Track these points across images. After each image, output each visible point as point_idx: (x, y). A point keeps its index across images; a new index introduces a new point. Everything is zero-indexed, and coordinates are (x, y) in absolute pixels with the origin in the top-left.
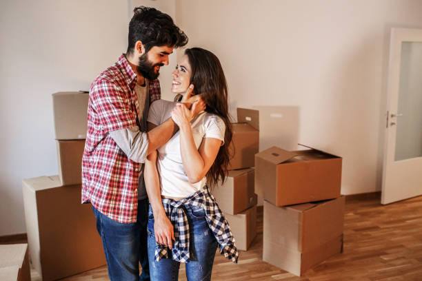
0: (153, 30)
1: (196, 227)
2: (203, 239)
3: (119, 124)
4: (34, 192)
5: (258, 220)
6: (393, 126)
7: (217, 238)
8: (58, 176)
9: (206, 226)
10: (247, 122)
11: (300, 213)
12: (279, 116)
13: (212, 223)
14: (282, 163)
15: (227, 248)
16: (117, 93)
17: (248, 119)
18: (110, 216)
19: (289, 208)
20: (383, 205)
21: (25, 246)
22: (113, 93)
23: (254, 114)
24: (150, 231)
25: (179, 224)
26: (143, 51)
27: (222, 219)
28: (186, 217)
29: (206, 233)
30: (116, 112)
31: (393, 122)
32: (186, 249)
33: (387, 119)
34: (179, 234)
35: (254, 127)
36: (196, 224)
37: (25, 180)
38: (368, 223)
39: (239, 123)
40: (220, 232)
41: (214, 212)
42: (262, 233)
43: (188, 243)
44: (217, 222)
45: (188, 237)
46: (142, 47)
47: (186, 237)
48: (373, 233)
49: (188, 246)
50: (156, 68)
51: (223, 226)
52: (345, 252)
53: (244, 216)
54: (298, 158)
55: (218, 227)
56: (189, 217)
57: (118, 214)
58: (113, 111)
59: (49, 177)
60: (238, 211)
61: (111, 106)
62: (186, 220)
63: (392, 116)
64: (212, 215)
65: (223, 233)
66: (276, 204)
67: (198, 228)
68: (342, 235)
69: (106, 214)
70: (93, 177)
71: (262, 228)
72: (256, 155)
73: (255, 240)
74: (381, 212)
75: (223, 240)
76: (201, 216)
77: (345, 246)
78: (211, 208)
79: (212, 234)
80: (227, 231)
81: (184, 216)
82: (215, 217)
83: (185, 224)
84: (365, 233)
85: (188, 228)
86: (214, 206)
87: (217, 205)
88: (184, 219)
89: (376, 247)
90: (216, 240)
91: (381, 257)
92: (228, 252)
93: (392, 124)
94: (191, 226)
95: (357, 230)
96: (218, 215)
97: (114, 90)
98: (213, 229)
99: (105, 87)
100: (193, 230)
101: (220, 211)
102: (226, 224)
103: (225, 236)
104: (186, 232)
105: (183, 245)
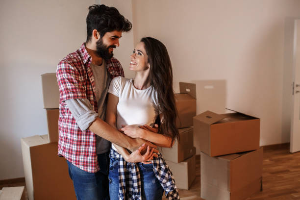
0: (104, 18)
1: (145, 176)
2: (152, 186)
3: (70, 95)
4: (29, 148)
5: (197, 166)
6: (298, 93)
7: (162, 185)
8: (47, 135)
9: (153, 176)
10: (187, 93)
11: (228, 162)
12: (211, 87)
13: (158, 173)
14: (214, 124)
15: (171, 193)
16: (71, 71)
17: (188, 90)
18: (81, 167)
19: (220, 158)
20: (291, 153)
21: (22, 188)
22: (68, 71)
23: (192, 86)
24: (111, 179)
25: (132, 174)
26: (99, 37)
27: (166, 170)
28: (138, 168)
29: (154, 182)
30: (69, 86)
31: (298, 90)
32: (138, 193)
33: (293, 88)
34: (133, 182)
35: (192, 96)
36: (146, 174)
37: (23, 138)
38: (281, 167)
39: (181, 93)
40: (164, 181)
41: (160, 165)
42: (200, 176)
43: (140, 189)
44: (162, 173)
45: (140, 184)
46: (98, 33)
47: (138, 184)
48: (286, 176)
49: (140, 191)
50: (110, 50)
51: (167, 175)
52: (263, 191)
53: (186, 164)
54: (226, 119)
55: (163, 177)
56: (140, 169)
57: (87, 166)
58: (67, 84)
59: (41, 136)
60: (181, 160)
61: (66, 80)
62: (138, 170)
63: (297, 86)
64: (158, 167)
65: (167, 181)
66: (210, 155)
67: (148, 178)
68: (261, 177)
69: (77, 166)
70: (63, 139)
71: (200, 172)
72: (194, 117)
73: (194, 182)
74: (291, 159)
75: (167, 187)
76: (150, 168)
77: (263, 185)
78: (157, 162)
79: (158, 183)
80: (170, 180)
81: (136, 168)
82: (160, 169)
83: (137, 174)
84: (279, 175)
85: (139, 177)
86: (160, 160)
87: (162, 159)
88: (136, 170)
89: (288, 187)
90: (161, 187)
91: (292, 194)
92: (172, 196)
93: (297, 92)
94: (142, 176)
95: (273, 173)
96: (163, 167)
97: (69, 69)
98: (159, 178)
99: (63, 66)
100: (143, 179)
101: (165, 164)
102: (169, 174)
103: (168, 184)
104: (138, 180)
105: (137, 190)
